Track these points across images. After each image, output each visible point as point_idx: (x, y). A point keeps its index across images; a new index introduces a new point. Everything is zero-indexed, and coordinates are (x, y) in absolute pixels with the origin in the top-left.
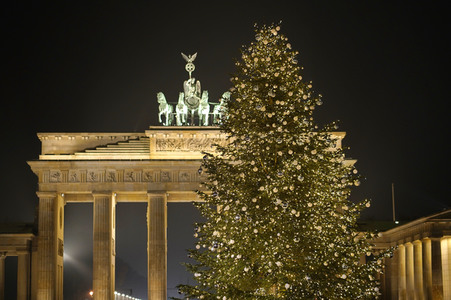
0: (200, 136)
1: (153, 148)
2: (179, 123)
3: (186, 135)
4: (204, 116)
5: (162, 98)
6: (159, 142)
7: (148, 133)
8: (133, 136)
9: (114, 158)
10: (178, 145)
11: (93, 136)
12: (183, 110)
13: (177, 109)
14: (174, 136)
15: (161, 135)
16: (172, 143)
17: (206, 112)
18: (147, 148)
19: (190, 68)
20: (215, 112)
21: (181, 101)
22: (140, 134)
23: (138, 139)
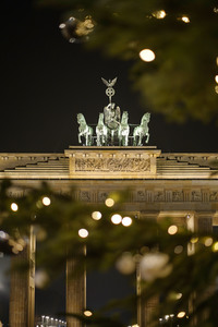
0: (120, 156)
1: (73, 168)
2: (98, 143)
3: (106, 155)
4: (124, 137)
5: (81, 119)
6: (78, 162)
7: (67, 153)
8: (53, 156)
9: (33, 177)
10: (98, 165)
11: (13, 157)
12: (102, 131)
13: (97, 131)
14: (93, 155)
15: (80, 155)
16: (91, 163)
17: (126, 133)
18: (66, 168)
19: (110, 92)
20: (136, 133)
21: (101, 122)
22: (59, 155)
23: (57, 159)
